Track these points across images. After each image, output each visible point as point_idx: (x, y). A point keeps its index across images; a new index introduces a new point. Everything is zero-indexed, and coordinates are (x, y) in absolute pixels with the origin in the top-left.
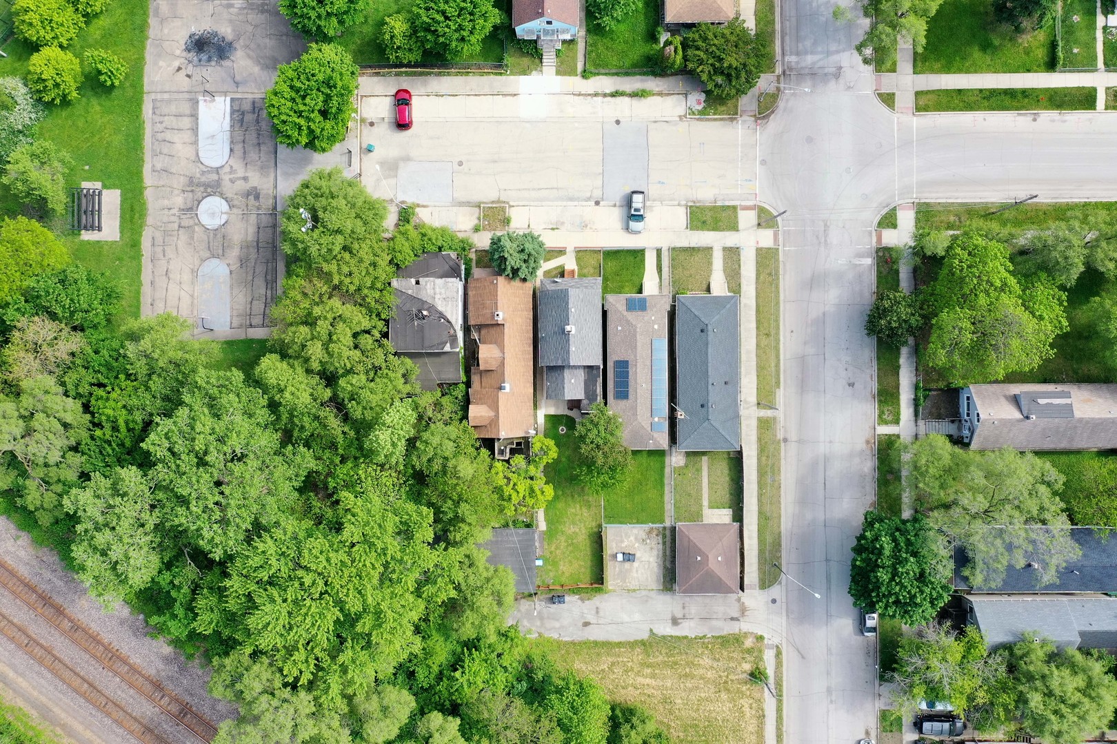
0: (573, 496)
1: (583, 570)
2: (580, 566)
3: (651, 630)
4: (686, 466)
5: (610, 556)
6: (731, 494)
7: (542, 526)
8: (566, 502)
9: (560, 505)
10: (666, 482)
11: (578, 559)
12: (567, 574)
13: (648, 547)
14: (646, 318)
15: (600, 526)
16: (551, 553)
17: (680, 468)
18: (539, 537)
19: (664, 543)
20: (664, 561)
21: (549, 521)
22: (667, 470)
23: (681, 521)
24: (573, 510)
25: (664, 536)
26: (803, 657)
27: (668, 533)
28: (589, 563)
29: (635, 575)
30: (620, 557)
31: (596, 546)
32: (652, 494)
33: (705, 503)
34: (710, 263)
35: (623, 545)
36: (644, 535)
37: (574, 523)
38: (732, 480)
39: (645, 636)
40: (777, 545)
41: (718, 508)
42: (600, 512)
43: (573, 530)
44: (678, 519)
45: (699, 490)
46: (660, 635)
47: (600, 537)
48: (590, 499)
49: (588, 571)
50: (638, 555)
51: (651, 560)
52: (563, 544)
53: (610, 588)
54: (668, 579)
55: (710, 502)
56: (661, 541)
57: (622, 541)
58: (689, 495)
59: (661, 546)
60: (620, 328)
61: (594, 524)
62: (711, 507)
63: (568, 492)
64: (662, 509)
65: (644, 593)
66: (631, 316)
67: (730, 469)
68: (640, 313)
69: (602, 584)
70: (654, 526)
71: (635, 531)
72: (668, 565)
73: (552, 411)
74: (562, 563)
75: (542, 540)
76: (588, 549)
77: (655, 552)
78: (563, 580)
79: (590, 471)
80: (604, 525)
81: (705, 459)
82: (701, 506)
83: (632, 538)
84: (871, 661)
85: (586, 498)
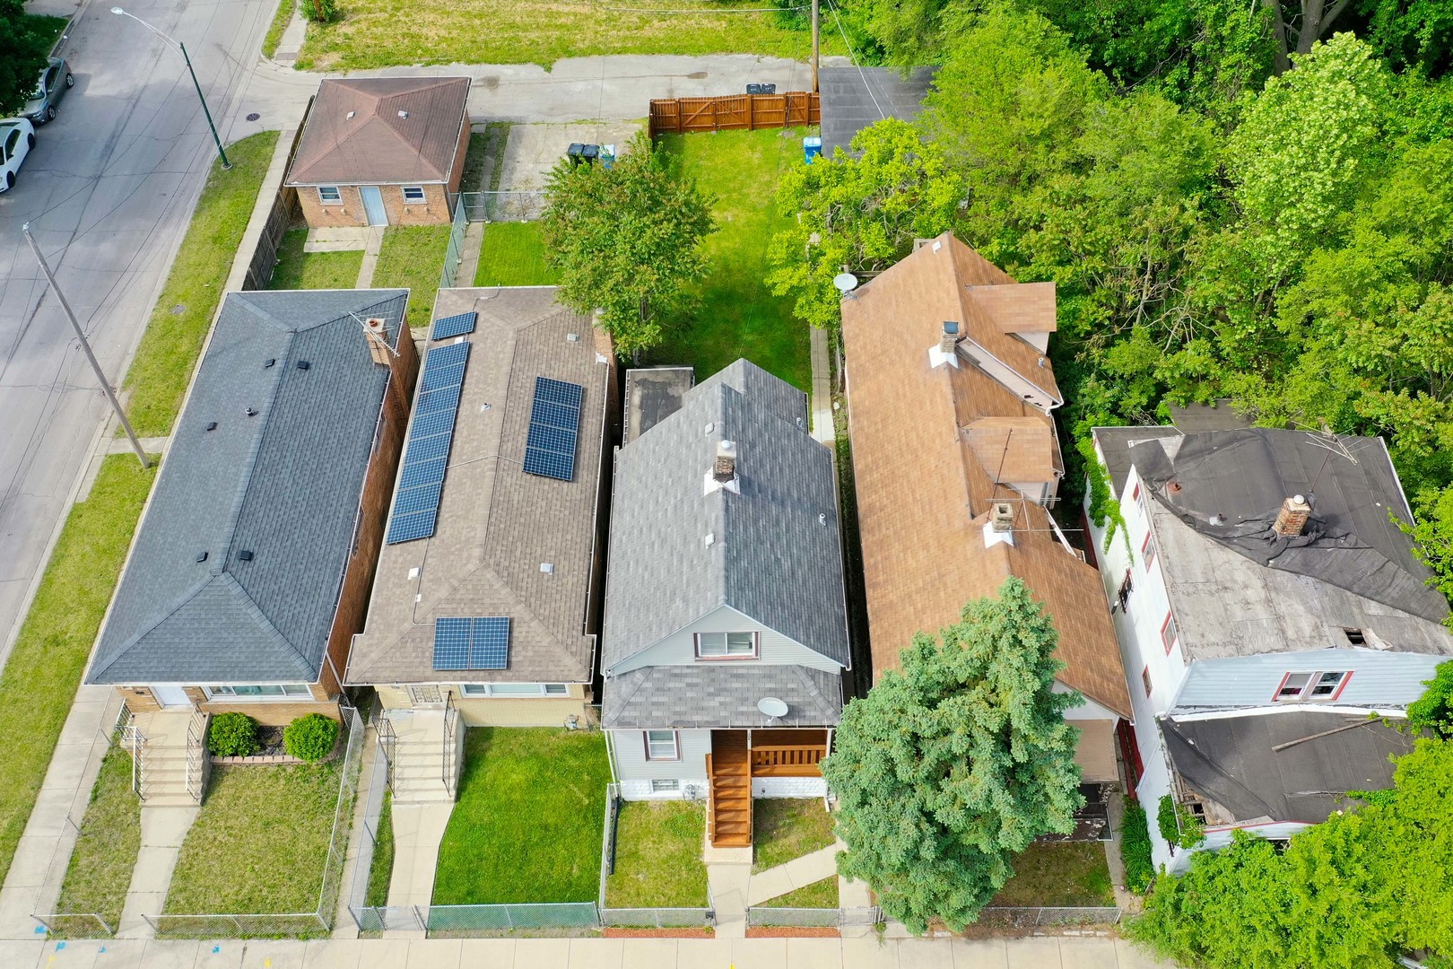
1: (703, 154)
2: (709, 160)
3: (549, 70)
11: (714, 169)
12: (743, 146)
14: (443, 592)
25: (491, 202)
26: (219, 46)
33: (370, 260)
34: (183, 873)
39: (562, 65)
40: (208, 198)
41: (339, 254)
46: (530, 65)
52: (752, 191)
54: (494, 140)
55: (357, 263)
56: (501, 195)
58: (409, 273)
59: (503, 186)
60: (545, 568)
62: (359, 254)
64: (488, 248)
65: (558, 120)
66: (500, 601)
68: (465, 613)
70: (513, 219)
74: (756, 162)
78: (749, 134)
82: (382, 255)
84: (74, 44)
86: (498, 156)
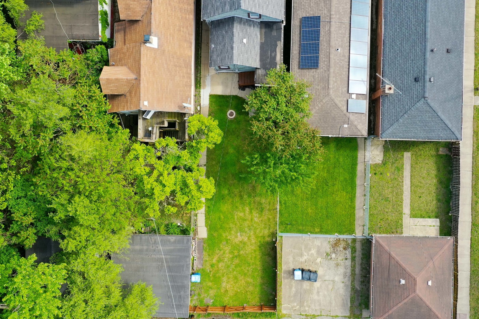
0: (241, 197)
1: (251, 288)
2: (248, 283)
4: (384, 163)
5: (285, 272)
6: (439, 200)
7: (203, 232)
8: (232, 203)
9: (225, 207)
10: (358, 182)
11: (245, 275)
12: (231, 293)
13: (332, 263)
15: (274, 235)
16: (212, 266)
17: (376, 166)
18: (199, 245)
19: (353, 259)
20: (353, 281)
21: (211, 227)
22: (360, 168)
23: (375, 232)
24: (241, 214)
25: (354, 251)
27: (358, 246)
28: (259, 280)
29: (315, 297)
30: (298, 274)
31: (268, 259)
32: (341, 197)
33: (406, 210)
35: (303, 259)
36: (327, 248)
37: (242, 230)
38: (440, 182)
41: (422, 217)
42: (275, 218)
43: (240, 238)
44: (372, 229)
45: (399, 194)
47: (274, 249)
48: (263, 201)
49: (258, 290)
50: (320, 272)
51: (337, 279)
52: (228, 256)
53: (284, 312)
54: (356, 303)
55: (412, 209)
56: (349, 256)
57: (301, 255)
58: (386, 199)
59: (349, 263)
61: (266, 232)
62: (413, 215)
63: (236, 191)
64: (351, 215)
67: (438, 170)
69: (274, 307)
70: (342, 237)
71: (318, 243)
72: (358, 287)
73: (219, 91)
74: (225, 279)
75: (201, 250)
76: (258, 263)
77: (341, 270)
78: (227, 301)
79: (264, 161)
80: (279, 234)
81: (407, 155)
82: (401, 213)
83: (313, 252)
85: (257, 199)
86: (353, 289)
